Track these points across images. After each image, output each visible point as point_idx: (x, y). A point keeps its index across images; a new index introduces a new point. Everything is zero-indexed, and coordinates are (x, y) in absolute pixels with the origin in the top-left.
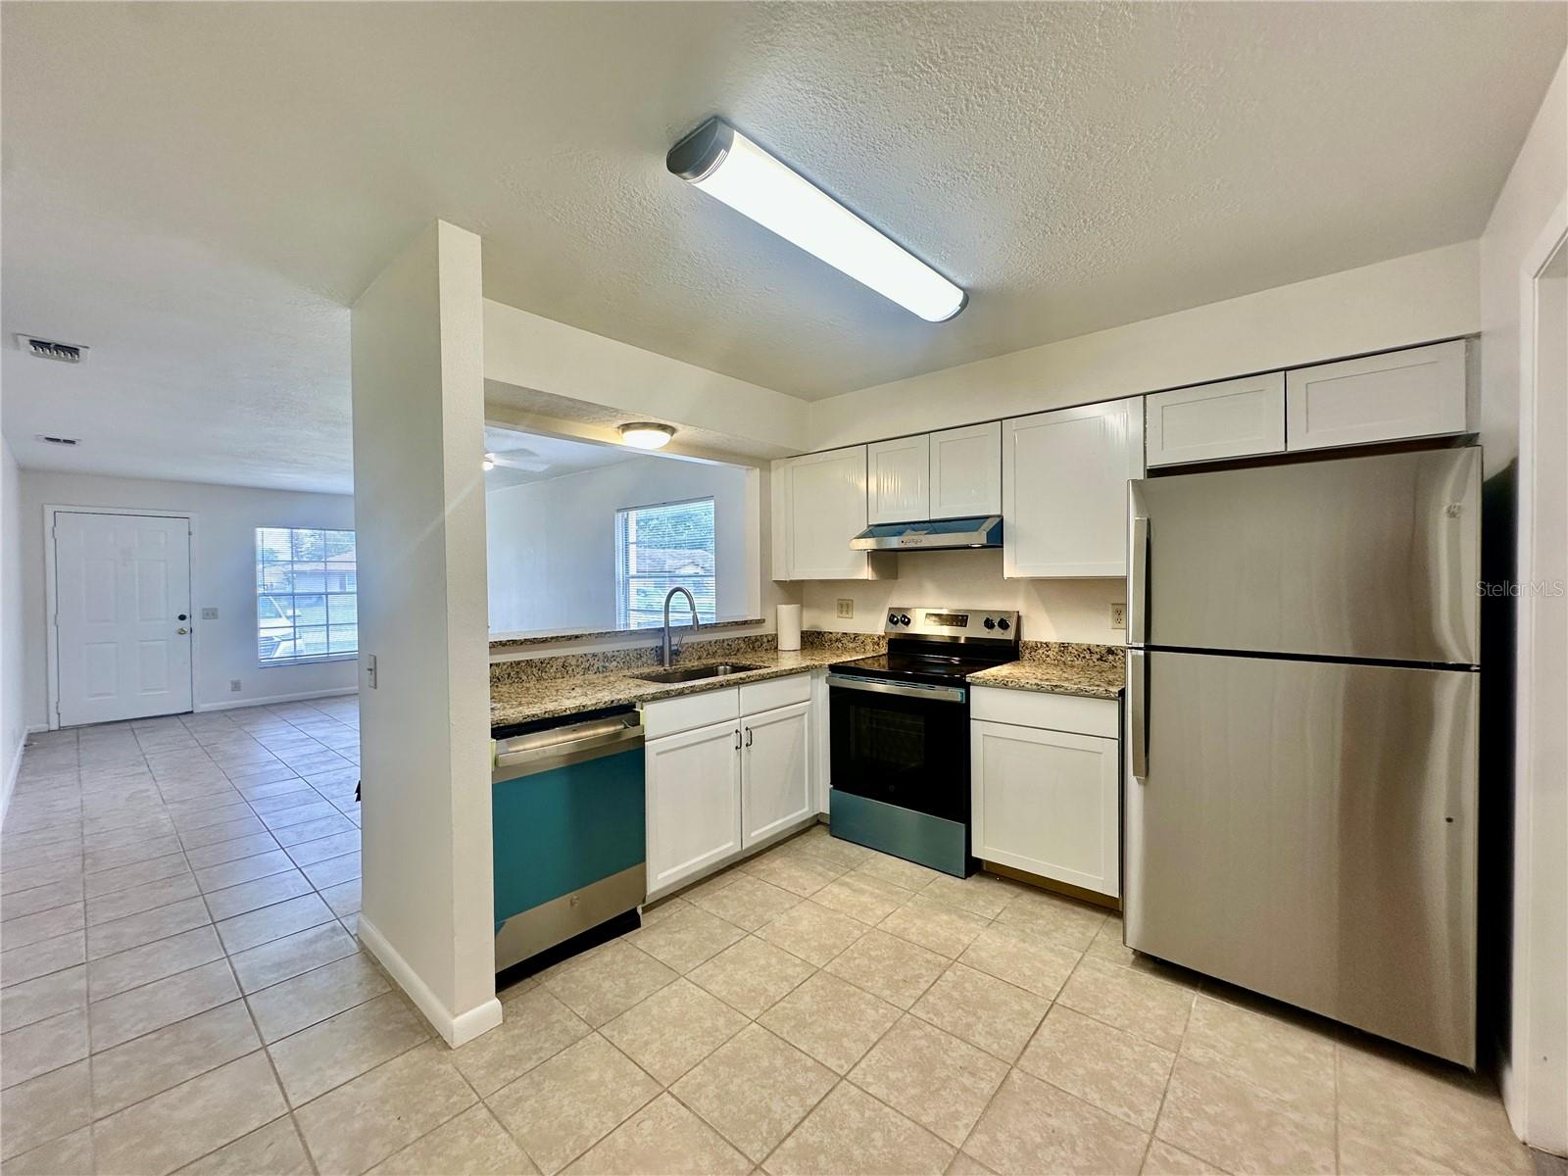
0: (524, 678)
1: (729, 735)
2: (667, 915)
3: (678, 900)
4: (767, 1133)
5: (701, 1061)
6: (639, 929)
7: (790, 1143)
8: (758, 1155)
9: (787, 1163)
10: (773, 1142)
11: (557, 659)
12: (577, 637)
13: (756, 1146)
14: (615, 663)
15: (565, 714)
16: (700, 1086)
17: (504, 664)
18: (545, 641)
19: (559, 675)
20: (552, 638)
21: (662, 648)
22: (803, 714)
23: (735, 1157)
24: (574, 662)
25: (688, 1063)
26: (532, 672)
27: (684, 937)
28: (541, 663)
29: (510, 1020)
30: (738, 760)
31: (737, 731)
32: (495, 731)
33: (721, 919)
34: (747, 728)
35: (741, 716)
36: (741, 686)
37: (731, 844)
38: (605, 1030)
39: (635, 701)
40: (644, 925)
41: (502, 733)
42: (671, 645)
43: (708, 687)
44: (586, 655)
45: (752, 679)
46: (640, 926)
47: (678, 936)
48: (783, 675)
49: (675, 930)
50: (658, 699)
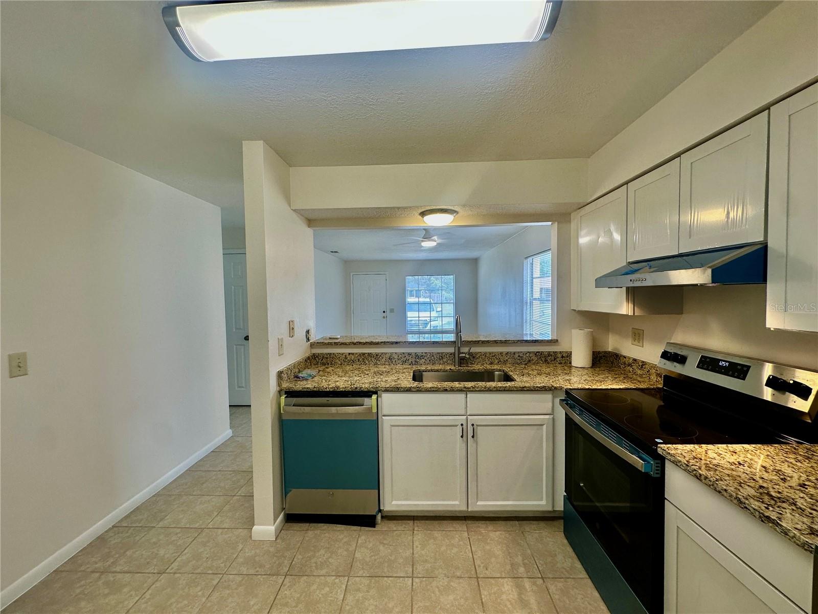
0: (367, 362)
1: (456, 426)
2: (395, 529)
11: (386, 354)
12: (396, 343)
14: (423, 360)
15: (325, 390)
17: (356, 354)
18: (377, 343)
19: (387, 363)
20: (382, 342)
21: (454, 354)
22: (542, 425)
24: (396, 357)
26: (371, 359)
27: (384, 551)
28: (377, 355)
29: (278, 541)
30: (464, 445)
31: (462, 425)
32: (286, 393)
33: (413, 554)
34: (473, 425)
35: (468, 414)
36: (468, 392)
37: (457, 503)
38: (288, 579)
39: (373, 390)
40: (378, 528)
41: (290, 394)
42: (459, 353)
43: (432, 389)
44: (403, 353)
45: (477, 390)
46: (375, 527)
47: (381, 548)
48: (514, 391)
49: (385, 542)
50: (390, 391)
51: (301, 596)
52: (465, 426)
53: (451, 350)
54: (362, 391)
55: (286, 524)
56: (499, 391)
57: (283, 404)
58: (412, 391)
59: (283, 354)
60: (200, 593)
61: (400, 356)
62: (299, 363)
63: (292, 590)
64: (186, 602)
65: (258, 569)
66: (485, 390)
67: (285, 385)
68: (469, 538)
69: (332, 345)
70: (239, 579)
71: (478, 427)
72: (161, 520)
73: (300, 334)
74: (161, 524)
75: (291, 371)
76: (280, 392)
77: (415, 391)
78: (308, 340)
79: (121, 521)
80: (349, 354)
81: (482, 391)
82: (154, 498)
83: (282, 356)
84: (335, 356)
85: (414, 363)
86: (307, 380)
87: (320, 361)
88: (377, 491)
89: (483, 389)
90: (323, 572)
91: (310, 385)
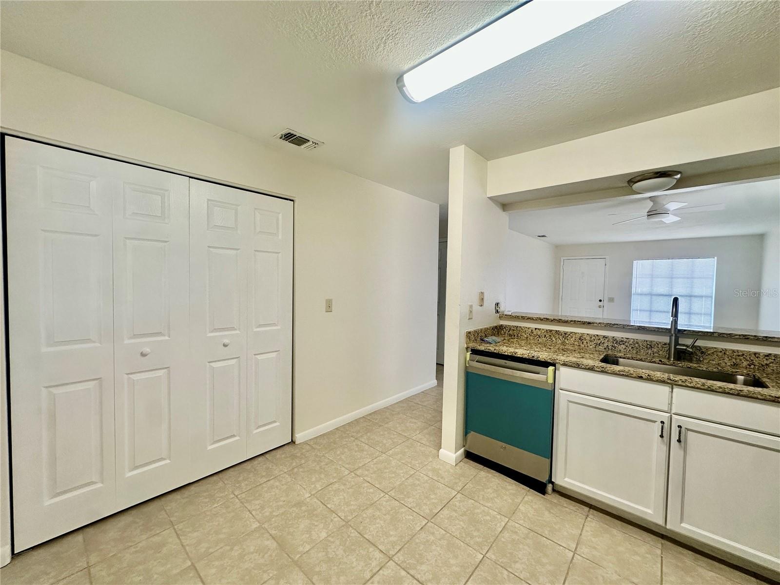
1: (653, 421)
2: (565, 505)
3: (586, 509)
4: (408, 563)
5: (448, 532)
6: (543, 496)
7: (403, 573)
8: (396, 559)
9: (392, 571)
10: (404, 565)
11: (575, 333)
12: (589, 323)
13: (401, 558)
15: (504, 353)
16: (433, 534)
17: (543, 330)
20: (571, 321)
21: (670, 344)
23: (395, 550)
24: (588, 338)
25: (446, 528)
26: (558, 337)
27: (547, 516)
28: (565, 334)
29: (457, 467)
30: (665, 448)
31: (662, 422)
32: (472, 350)
33: (581, 534)
34: (680, 427)
35: (673, 412)
36: (674, 386)
37: (649, 511)
38: (459, 495)
39: (550, 361)
40: (547, 497)
41: (475, 352)
42: (677, 343)
43: (622, 373)
44: (597, 335)
45: (689, 385)
46: (544, 495)
47: (546, 513)
48: (757, 398)
49: (551, 511)
50: (569, 366)
51: (467, 511)
52: (666, 426)
53: (666, 339)
54: (539, 360)
55: (466, 459)
56: (728, 393)
57: (468, 359)
58: (594, 370)
59: (472, 318)
60: (402, 475)
61: (593, 338)
62: (486, 329)
63: (461, 504)
64: (394, 475)
65: (439, 478)
66: (702, 387)
67: (472, 345)
68: (662, 557)
69: (519, 318)
70: (426, 478)
71: (689, 432)
72: (387, 423)
73: (489, 305)
74: (386, 425)
75: (478, 334)
76: (467, 348)
77: (598, 371)
78: (497, 312)
79: (367, 415)
80: (536, 329)
81: (698, 388)
82: (385, 409)
83: (470, 320)
84: (522, 329)
85: (610, 347)
86: (490, 343)
87: (507, 332)
88: (548, 461)
89: (699, 386)
90: (489, 505)
91: (492, 348)
